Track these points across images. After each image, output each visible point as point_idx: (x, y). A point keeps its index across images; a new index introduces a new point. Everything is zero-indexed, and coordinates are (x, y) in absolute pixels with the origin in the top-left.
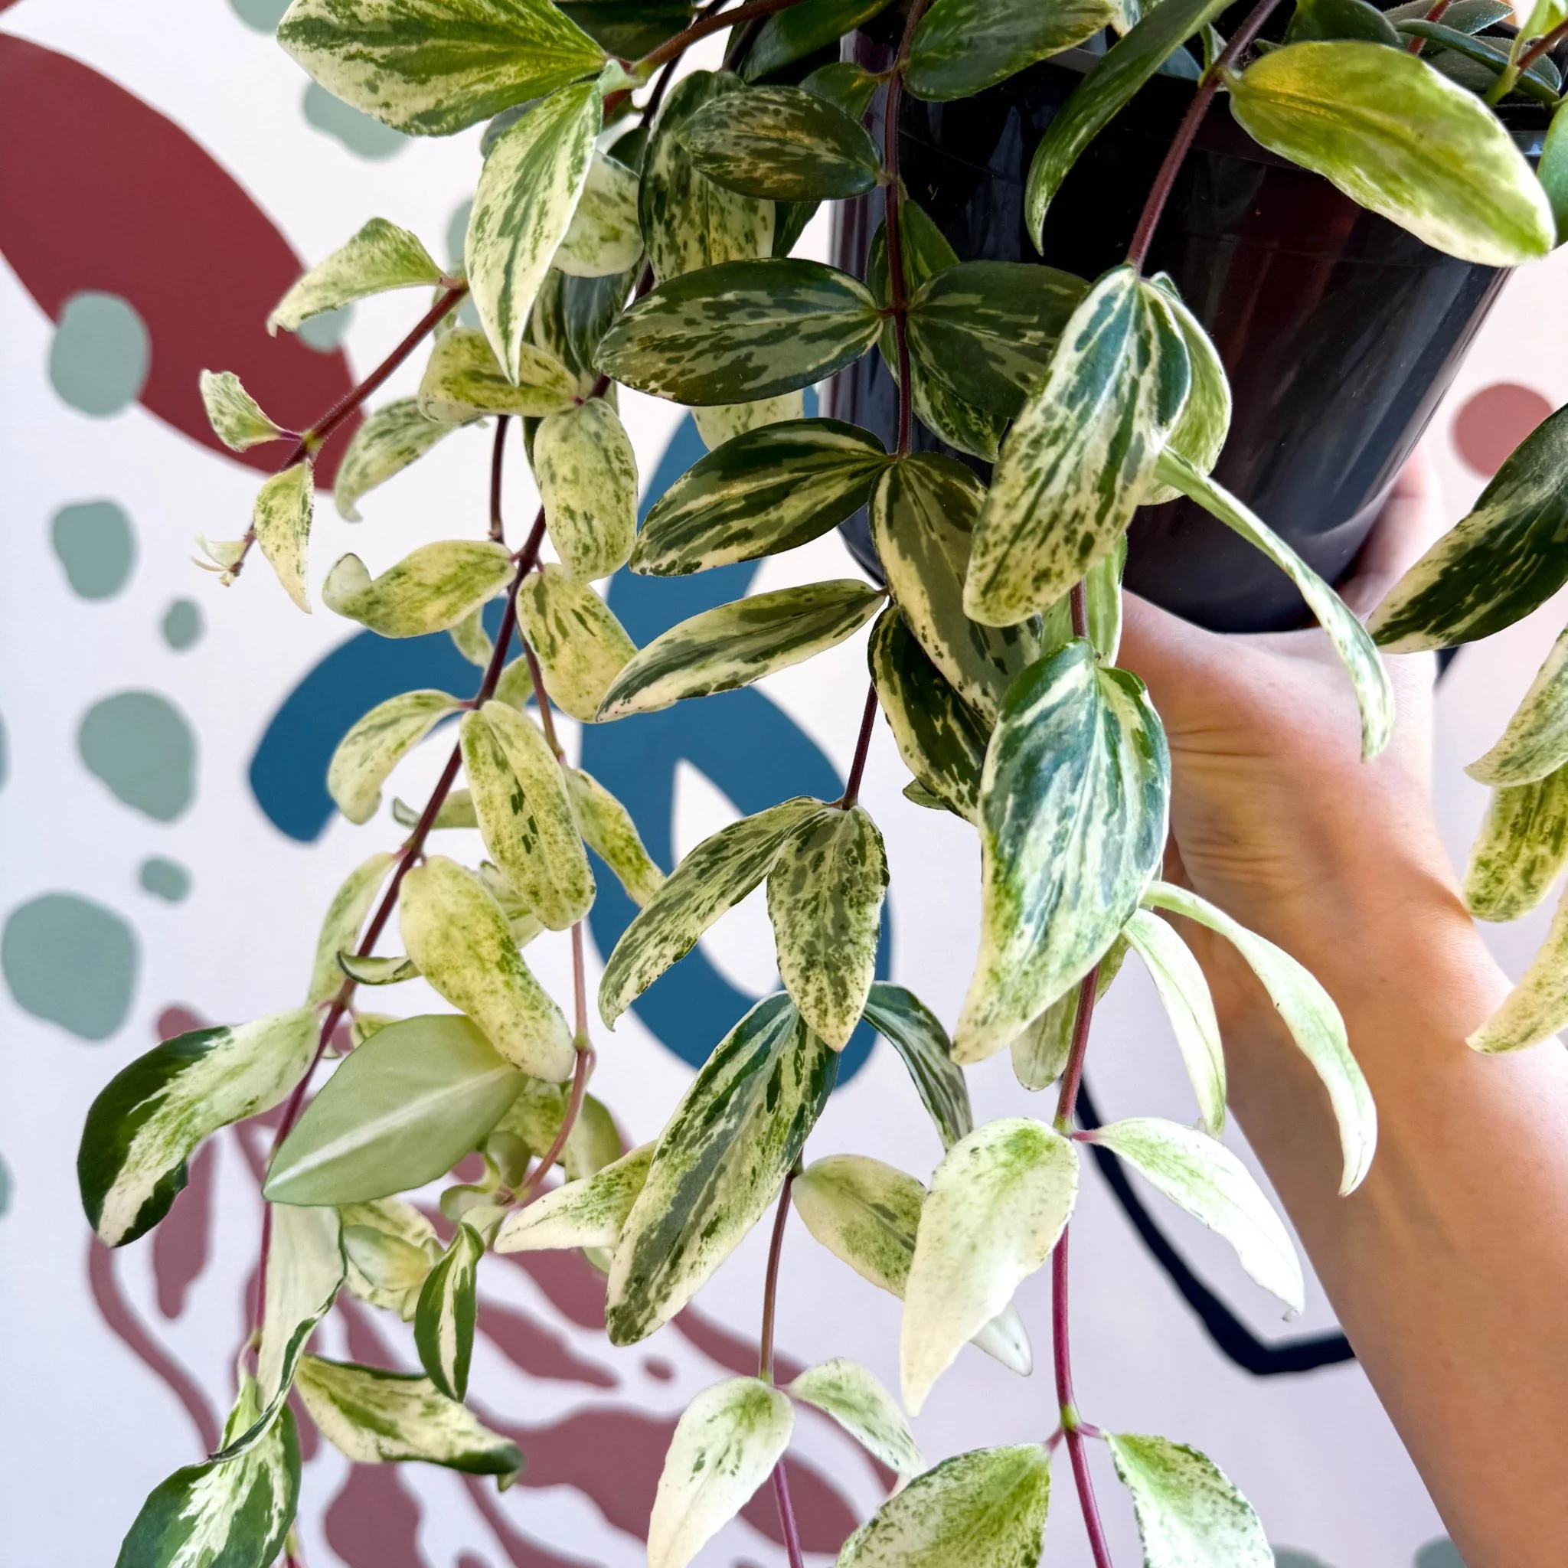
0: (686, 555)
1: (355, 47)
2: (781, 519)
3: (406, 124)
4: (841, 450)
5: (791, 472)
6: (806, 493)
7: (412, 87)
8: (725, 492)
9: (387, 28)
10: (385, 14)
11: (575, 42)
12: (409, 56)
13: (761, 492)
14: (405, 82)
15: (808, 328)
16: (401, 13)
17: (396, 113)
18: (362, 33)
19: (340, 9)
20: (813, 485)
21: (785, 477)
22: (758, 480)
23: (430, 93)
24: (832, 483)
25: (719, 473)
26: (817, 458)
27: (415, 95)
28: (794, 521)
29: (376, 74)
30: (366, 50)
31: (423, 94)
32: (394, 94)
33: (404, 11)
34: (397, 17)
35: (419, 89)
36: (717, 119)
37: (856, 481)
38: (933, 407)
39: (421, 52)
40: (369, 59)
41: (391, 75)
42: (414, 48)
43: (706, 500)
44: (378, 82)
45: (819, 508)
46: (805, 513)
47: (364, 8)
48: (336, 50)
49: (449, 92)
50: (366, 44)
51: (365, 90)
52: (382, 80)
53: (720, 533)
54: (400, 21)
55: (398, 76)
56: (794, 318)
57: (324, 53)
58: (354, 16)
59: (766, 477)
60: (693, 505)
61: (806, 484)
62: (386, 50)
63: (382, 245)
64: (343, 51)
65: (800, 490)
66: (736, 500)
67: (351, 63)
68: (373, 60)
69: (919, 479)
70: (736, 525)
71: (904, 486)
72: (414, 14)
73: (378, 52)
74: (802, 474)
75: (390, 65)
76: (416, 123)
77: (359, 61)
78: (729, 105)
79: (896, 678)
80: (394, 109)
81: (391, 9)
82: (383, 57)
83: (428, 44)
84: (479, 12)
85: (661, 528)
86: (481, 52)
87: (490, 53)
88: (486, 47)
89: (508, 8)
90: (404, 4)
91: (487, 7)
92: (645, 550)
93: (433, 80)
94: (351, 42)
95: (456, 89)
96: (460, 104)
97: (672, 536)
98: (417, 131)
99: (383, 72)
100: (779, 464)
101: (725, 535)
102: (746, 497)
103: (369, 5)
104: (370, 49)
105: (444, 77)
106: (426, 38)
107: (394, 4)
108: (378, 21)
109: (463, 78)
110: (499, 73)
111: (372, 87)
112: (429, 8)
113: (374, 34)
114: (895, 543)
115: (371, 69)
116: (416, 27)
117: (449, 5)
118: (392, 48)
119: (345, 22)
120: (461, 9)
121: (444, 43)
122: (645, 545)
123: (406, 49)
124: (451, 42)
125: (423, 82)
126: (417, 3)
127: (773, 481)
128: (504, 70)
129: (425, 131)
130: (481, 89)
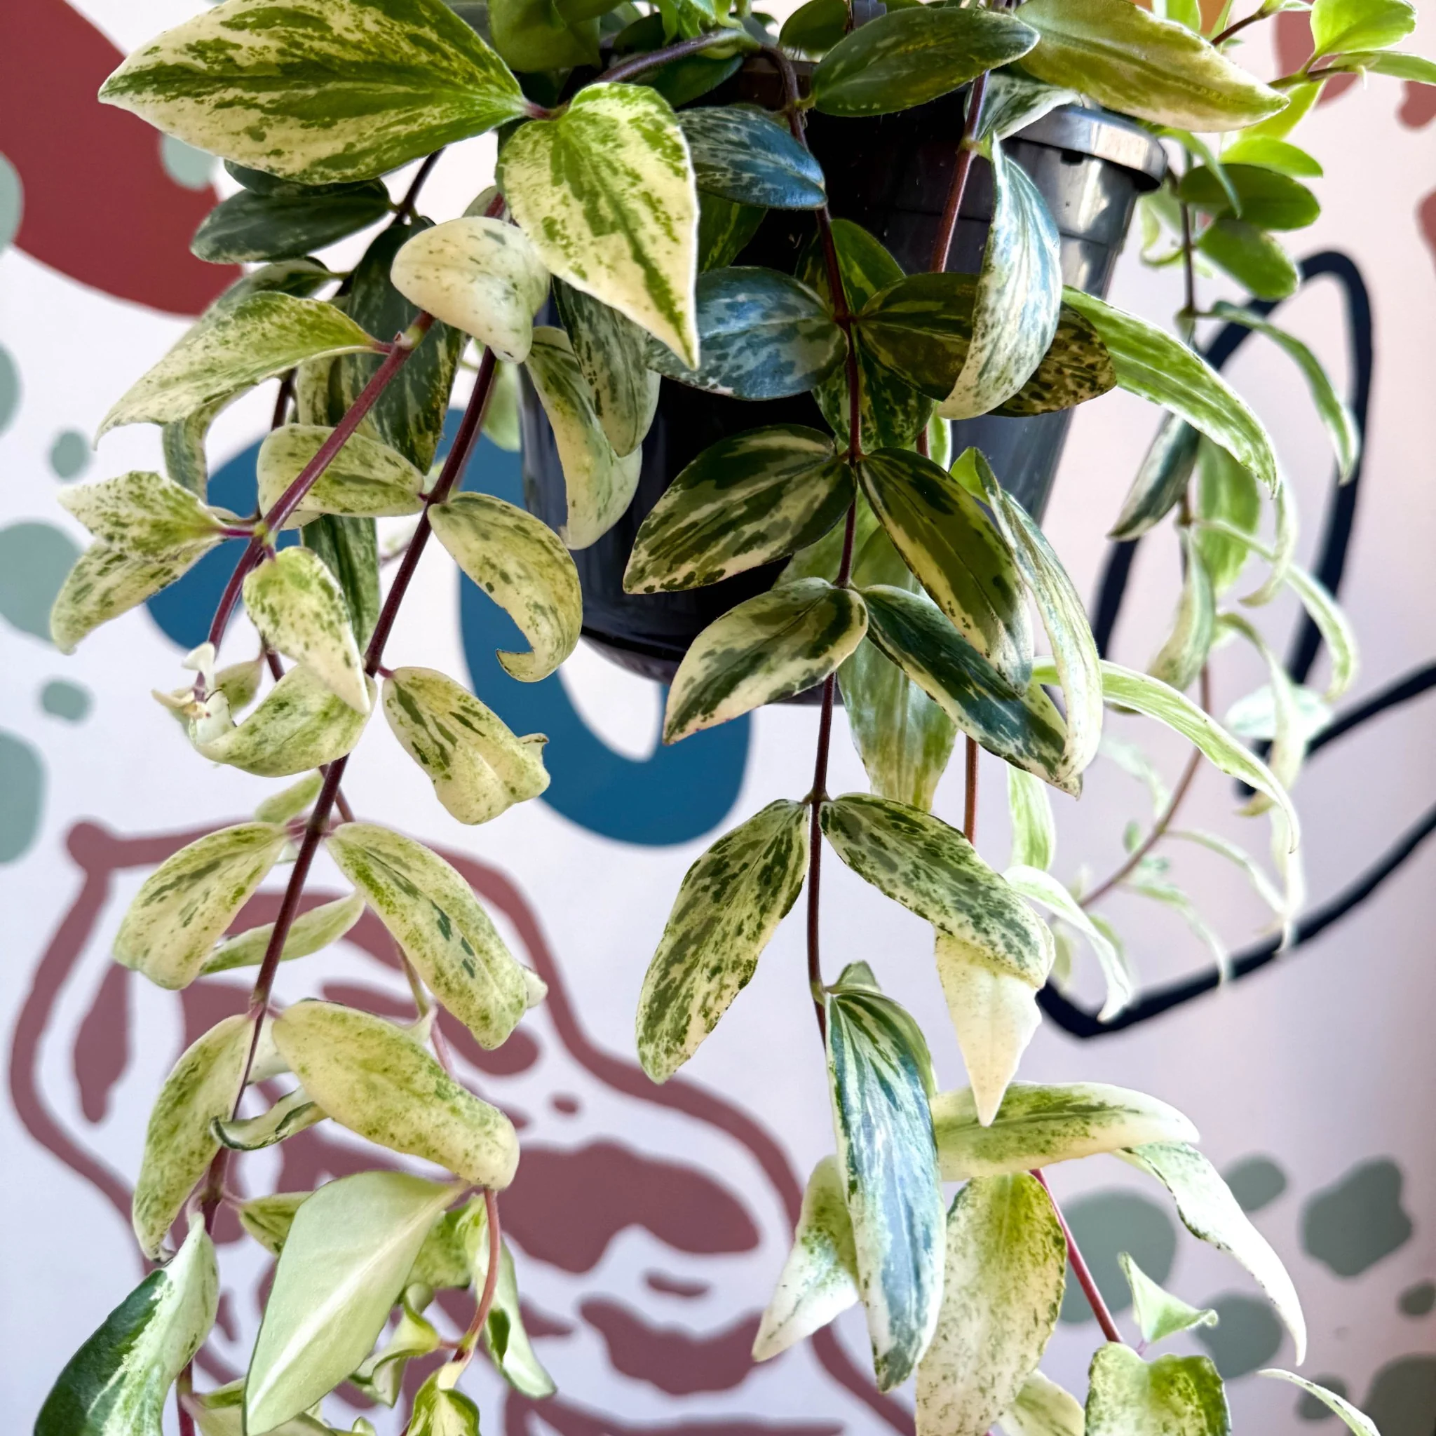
0: (705, 565)
1: (231, 94)
2: (786, 519)
3: (305, 171)
4: (807, 453)
5: (777, 475)
6: (795, 493)
7: (313, 132)
8: (724, 500)
9: (275, 73)
10: (272, 57)
11: (499, 86)
12: (305, 99)
13: (757, 497)
14: (303, 126)
15: (802, 329)
16: (294, 56)
17: (290, 160)
18: (241, 78)
19: (209, 54)
20: (798, 486)
21: (772, 481)
22: (749, 486)
23: (337, 137)
24: (813, 482)
25: (713, 482)
27: (315, 140)
28: (801, 517)
29: (261, 120)
30: (247, 96)
31: (327, 139)
32: (288, 141)
33: (299, 53)
34: (289, 59)
35: (322, 133)
37: (832, 479)
39: (322, 95)
40: (250, 105)
41: (283, 121)
42: (312, 92)
43: (707, 509)
44: (265, 129)
45: (816, 505)
46: (805, 511)
47: (243, 52)
48: (205, 97)
49: (363, 134)
50: (245, 89)
51: (246, 139)
52: (270, 126)
53: (735, 539)
54: (292, 65)
55: (292, 121)
57: (188, 103)
58: (230, 60)
59: (756, 483)
60: (694, 516)
61: (792, 486)
62: (276, 95)
64: (216, 97)
65: (790, 492)
66: (739, 506)
67: (226, 111)
68: (256, 106)
69: (890, 471)
70: (749, 530)
72: (313, 57)
73: (263, 98)
74: (786, 477)
75: (282, 110)
76: (320, 169)
77: (238, 108)
80: (287, 156)
81: (281, 52)
82: (271, 102)
83: (330, 86)
84: (395, 52)
85: (663, 543)
86: (397, 94)
87: (407, 94)
88: (401, 89)
89: (431, 48)
90: (299, 46)
91: (406, 47)
92: (649, 568)
93: (341, 123)
94: (226, 87)
95: (370, 132)
96: (380, 145)
97: (680, 549)
98: (322, 175)
99: (270, 117)
100: (763, 469)
101: (742, 540)
102: (746, 502)
103: (251, 49)
104: (253, 94)
105: (354, 119)
106: (330, 81)
107: (285, 47)
108: (263, 65)
109: (378, 120)
110: (421, 115)
111: (257, 135)
112: (333, 49)
113: (258, 78)
114: (901, 528)
115: (254, 116)
116: (319, 69)
117: (357, 46)
118: (283, 92)
119: (217, 67)
120: (373, 50)
121: (348, 85)
122: (647, 563)
123: (301, 92)
124: (360, 85)
125: (327, 126)
126: (317, 44)
127: (763, 485)
128: (425, 110)
129: (335, 176)
130: (402, 130)
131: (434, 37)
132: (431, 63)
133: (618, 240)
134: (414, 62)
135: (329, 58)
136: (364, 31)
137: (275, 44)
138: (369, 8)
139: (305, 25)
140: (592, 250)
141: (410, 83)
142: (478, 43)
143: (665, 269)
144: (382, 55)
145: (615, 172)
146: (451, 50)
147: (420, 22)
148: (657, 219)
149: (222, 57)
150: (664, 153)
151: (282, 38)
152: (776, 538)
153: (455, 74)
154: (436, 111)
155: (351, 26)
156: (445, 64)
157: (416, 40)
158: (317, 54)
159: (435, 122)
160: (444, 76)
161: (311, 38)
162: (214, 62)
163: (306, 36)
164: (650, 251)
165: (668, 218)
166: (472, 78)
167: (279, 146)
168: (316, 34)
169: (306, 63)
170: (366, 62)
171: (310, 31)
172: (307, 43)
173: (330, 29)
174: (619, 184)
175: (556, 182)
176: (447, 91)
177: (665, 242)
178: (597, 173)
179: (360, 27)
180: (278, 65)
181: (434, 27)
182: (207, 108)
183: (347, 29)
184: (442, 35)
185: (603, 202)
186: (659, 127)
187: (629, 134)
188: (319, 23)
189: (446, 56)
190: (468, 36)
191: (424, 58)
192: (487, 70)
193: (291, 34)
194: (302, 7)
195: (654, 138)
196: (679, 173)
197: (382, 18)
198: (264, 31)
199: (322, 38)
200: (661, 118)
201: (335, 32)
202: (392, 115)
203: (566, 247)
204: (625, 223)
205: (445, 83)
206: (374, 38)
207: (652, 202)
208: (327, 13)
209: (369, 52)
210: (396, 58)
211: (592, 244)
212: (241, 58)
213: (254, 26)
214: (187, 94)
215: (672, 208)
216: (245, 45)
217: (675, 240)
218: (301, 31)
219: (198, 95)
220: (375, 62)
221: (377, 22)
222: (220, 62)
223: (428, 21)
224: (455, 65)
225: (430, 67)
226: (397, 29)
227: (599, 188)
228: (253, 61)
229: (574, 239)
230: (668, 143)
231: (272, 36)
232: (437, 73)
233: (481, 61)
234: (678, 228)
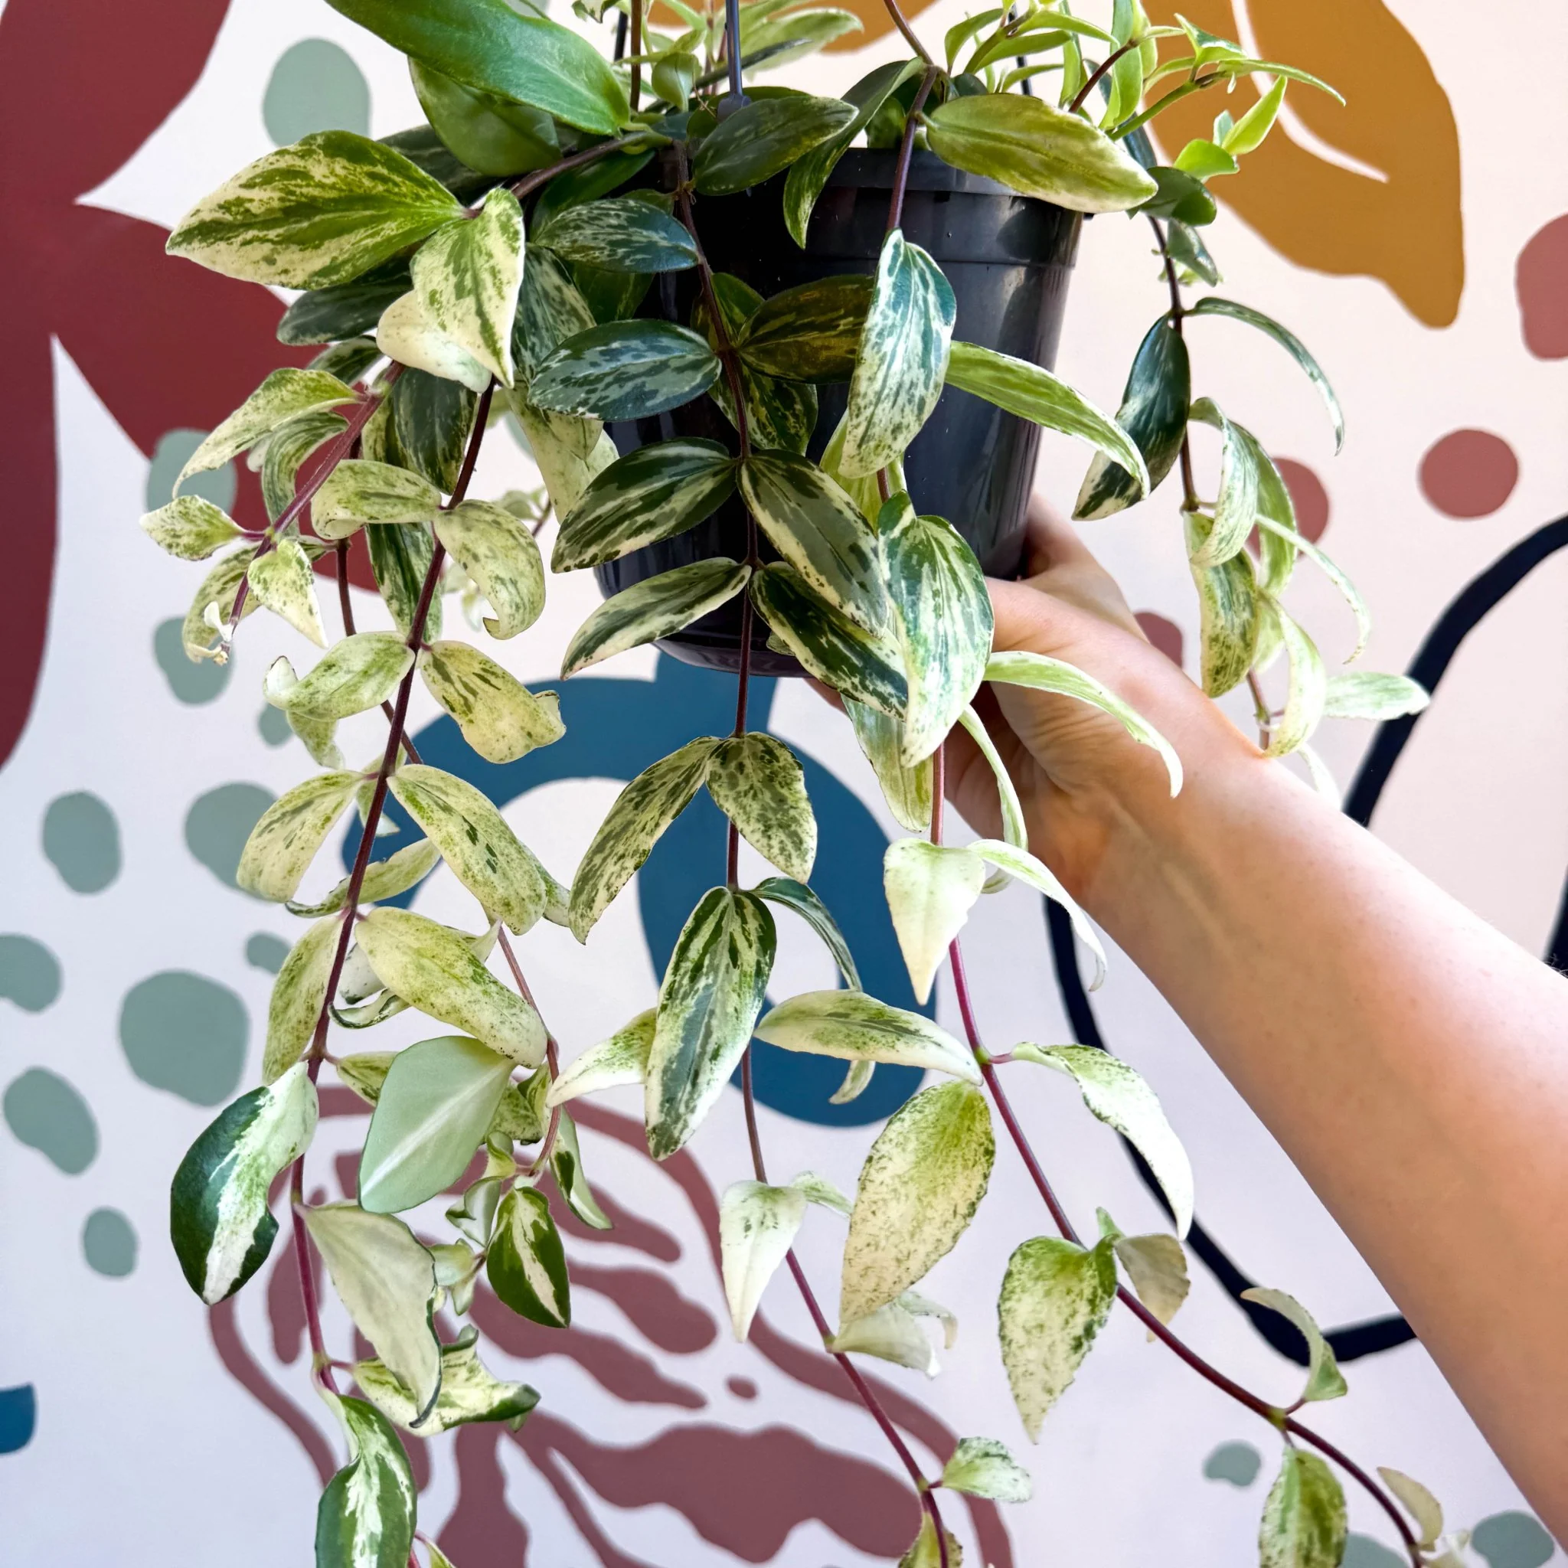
0: (606, 547)
1: (250, 234)
2: (674, 509)
3: (305, 282)
4: (700, 458)
5: (670, 477)
6: (685, 489)
7: (308, 253)
8: (622, 498)
9: (279, 215)
10: (276, 204)
11: (439, 200)
12: (300, 230)
13: (651, 494)
14: (301, 250)
15: (674, 364)
16: (290, 201)
17: (294, 276)
18: (255, 223)
19: (234, 209)
20: (688, 485)
21: (666, 481)
22: (647, 485)
23: (325, 254)
24: (701, 481)
25: (616, 484)
26: (685, 466)
27: (311, 258)
28: (685, 508)
29: (272, 250)
30: (261, 234)
31: (318, 256)
32: (292, 262)
33: (293, 198)
34: (288, 204)
35: (314, 253)
36: (572, 224)
37: (719, 478)
38: (758, 421)
39: (311, 226)
40: (264, 240)
41: (287, 248)
42: (305, 224)
43: (610, 505)
44: (276, 256)
45: (700, 498)
46: (690, 503)
47: (255, 204)
48: (233, 240)
49: (341, 250)
50: (259, 230)
51: (264, 265)
52: (279, 253)
53: (630, 525)
54: (290, 207)
55: (294, 247)
56: (663, 357)
57: (222, 245)
58: (247, 211)
59: (651, 483)
60: (599, 511)
61: (684, 484)
62: (280, 231)
63: (289, 387)
64: (240, 239)
65: (680, 489)
66: (635, 501)
67: (249, 247)
68: (268, 241)
69: (768, 468)
70: (640, 519)
71: (759, 475)
72: (303, 199)
73: (272, 234)
74: (679, 478)
75: (286, 241)
76: (316, 279)
77: (256, 244)
78: (579, 214)
79: (780, 615)
80: (292, 273)
81: (281, 199)
82: (277, 236)
83: (317, 219)
84: (360, 187)
85: (576, 533)
86: (364, 217)
87: (372, 216)
88: (368, 213)
89: (384, 180)
90: (293, 193)
91: (367, 183)
92: (566, 552)
93: (326, 244)
94: (246, 231)
95: (347, 247)
96: (354, 255)
97: (588, 536)
98: (318, 284)
99: (279, 247)
100: (659, 473)
101: (634, 527)
102: (642, 498)
103: (261, 200)
104: (265, 232)
105: (335, 240)
106: (315, 215)
107: (283, 195)
108: (270, 211)
109: (352, 238)
110: (382, 229)
111: (270, 261)
112: (315, 192)
113: (268, 222)
114: (767, 512)
115: (267, 247)
116: (305, 208)
117: (333, 187)
118: (285, 228)
119: (239, 217)
120: (344, 187)
121: (331, 216)
122: (565, 549)
123: (298, 226)
124: (337, 215)
125: (317, 247)
126: (305, 190)
127: (658, 485)
128: (386, 226)
129: (326, 283)
130: (370, 242)
131: (385, 172)
132: (387, 191)
133: (470, 302)
134: (374, 192)
135: (314, 199)
136: (336, 175)
137: (277, 195)
138: (338, 159)
139: (295, 178)
140: (453, 310)
141: (374, 208)
142: (417, 171)
143: (494, 318)
144: (351, 191)
145: (480, 252)
146: (398, 179)
147: (374, 162)
148: (494, 284)
149: (242, 209)
150: (508, 237)
151: (281, 190)
152: (662, 525)
153: (405, 196)
154: (393, 225)
155: (327, 172)
156: (396, 190)
157: (373, 176)
158: (306, 197)
159: (392, 233)
160: (396, 199)
161: (301, 186)
162: (237, 214)
163: (296, 186)
164: (488, 307)
165: (501, 283)
166: (418, 197)
167: (287, 267)
168: (304, 183)
169: (299, 204)
170: (340, 198)
171: (299, 181)
172: (298, 191)
173: (312, 178)
174: (481, 261)
175: (447, 265)
176: (402, 210)
177: (496, 300)
178: (472, 256)
179: (333, 173)
180: (280, 209)
181: (383, 165)
182: (235, 246)
183: (324, 176)
184: (390, 169)
185: (468, 277)
186: (509, 218)
187: (494, 226)
188: (305, 175)
189: (396, 184)
190: (409, 168)
191: (380, 188)
192: (428, 190)
193: (286, 186)
194: (293, 166)
195: (505, 227)
196: (514, 250)
197: (347, 164)
198: (268, 187)
199: (308, 185)
200: (511, 212)
201: (317, 179)
202: (361, 233)
203: (438, 309)
204: (477, 290)
205: (400, 203)
206: (344, 179)
207: (494, 273)
208: (310, 167)
209: (340, 190)
210: (362, 191)
211: (454, 305)
212: (254, 208)
213: (262, 184)
214: (221, 239)
215: (504, 277)
216: (256, 198)
217: (502, 298)
218: (293, 182)
219: (229, 239)
220: (346, 196)
221: (344, 168)
222: (242, 213)
223: (379, 161)
224: (404, 189)
225: (386, 194)
226: (358, 170)
227: (469, 266)
228: (263, 209)
229: (444, 303)
230: (512, 230)
231: (274, 189)
232: (392, 197)
233: (422, 184)
234: (506, 289)
